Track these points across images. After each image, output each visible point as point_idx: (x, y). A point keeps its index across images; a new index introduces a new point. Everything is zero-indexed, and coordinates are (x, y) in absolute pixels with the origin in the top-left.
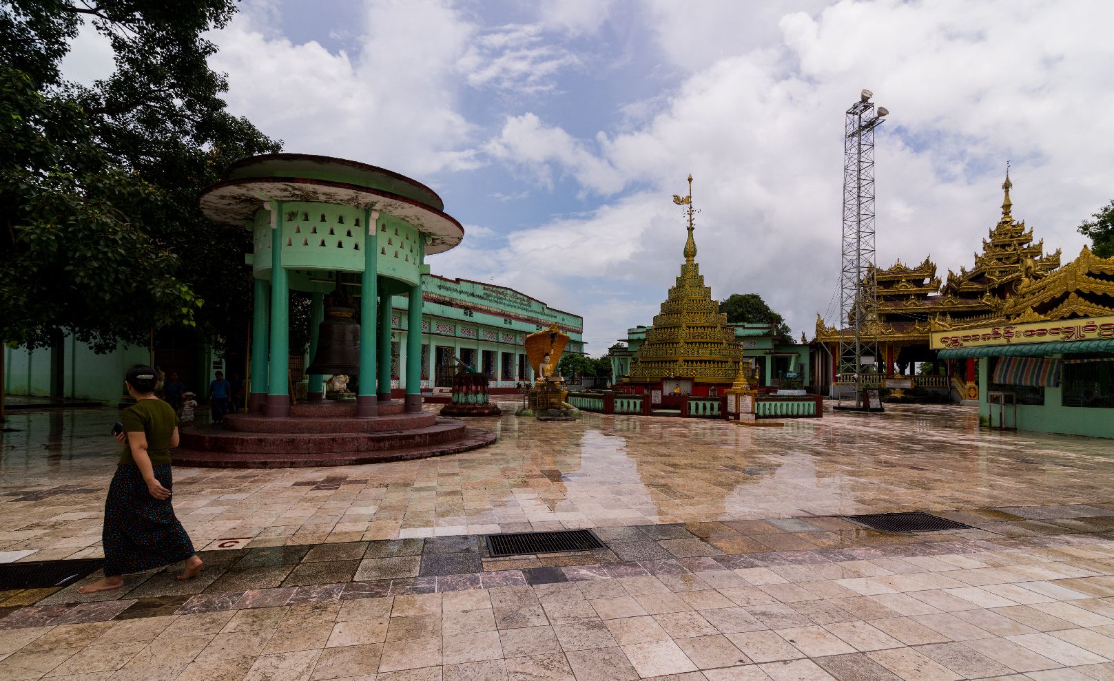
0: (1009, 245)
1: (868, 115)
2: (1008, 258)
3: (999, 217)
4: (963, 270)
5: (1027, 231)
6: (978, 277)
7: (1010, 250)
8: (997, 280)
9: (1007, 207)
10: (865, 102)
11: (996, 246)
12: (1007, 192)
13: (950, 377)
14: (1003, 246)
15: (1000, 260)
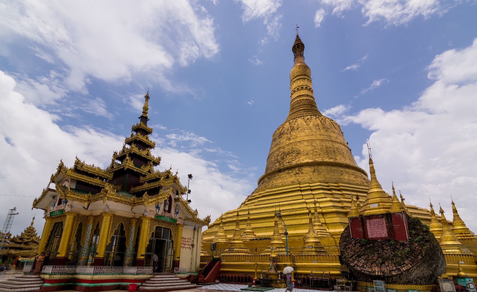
0: (30, 232)
1: (14, 212)
2: (29, 235)
3: (30, 225)
4: (17, 235)
5: (35, 230)
6: (21, 239)
7: (30, 234)
8: (26, 240)
9: (32, 224)
10: (15, 209)
11: (27, 232)
12: (33, 220)
13: (8, 263)
14: (29, 232)
15: (27, 236)
